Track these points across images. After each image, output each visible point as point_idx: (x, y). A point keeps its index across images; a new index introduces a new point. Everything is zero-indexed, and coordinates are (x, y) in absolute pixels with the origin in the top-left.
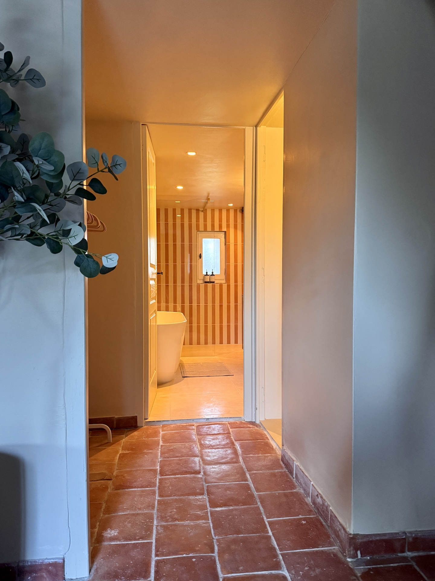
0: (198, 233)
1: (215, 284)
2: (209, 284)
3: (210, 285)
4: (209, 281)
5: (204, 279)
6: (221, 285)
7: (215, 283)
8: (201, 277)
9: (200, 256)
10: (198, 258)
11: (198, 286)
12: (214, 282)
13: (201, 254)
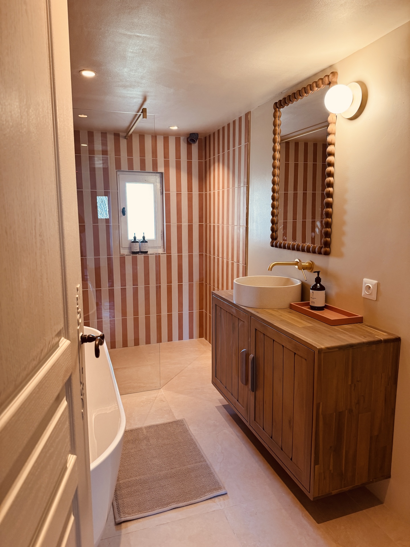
0: (118, 173)
1: (149, 255)
2: (139, 255)
3: (140, 258)
4: (138, 250)
5: (130, 248)
6: (158, 257)
7: (149, 253)
8: (125, 244)
9: (124, 212)
10: (121, 214)
11: (122, 259)
12: (146, 252)
13: (124, 208)
